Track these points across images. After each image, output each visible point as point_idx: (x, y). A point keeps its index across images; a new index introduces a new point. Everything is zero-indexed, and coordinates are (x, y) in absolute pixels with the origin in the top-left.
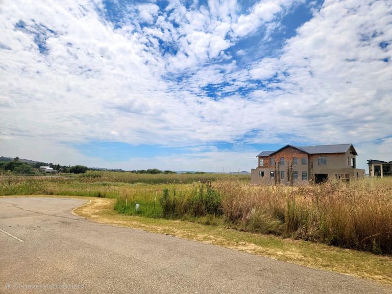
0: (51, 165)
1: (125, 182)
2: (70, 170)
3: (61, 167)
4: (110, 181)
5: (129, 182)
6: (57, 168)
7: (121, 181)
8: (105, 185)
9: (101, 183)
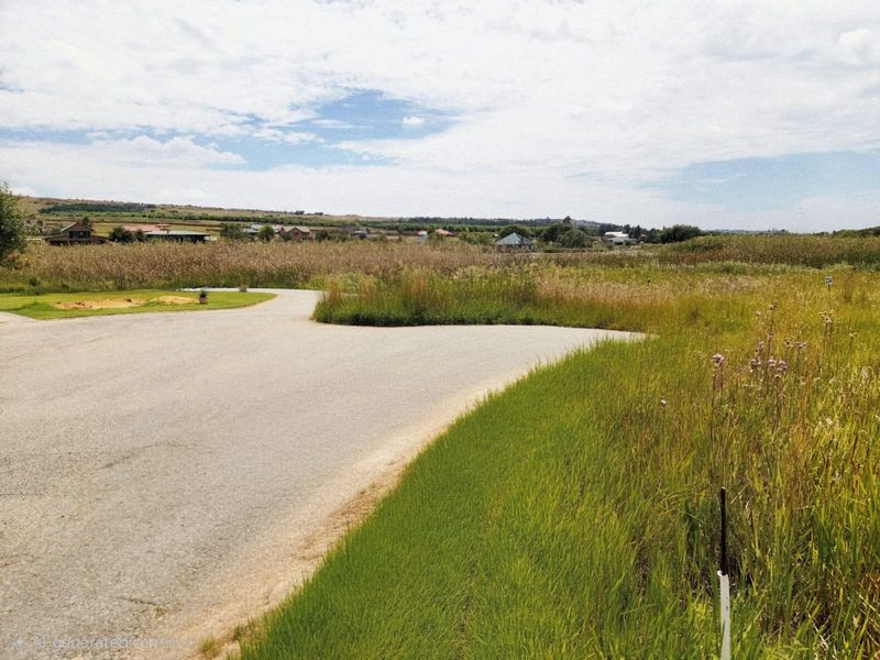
0: (627, 229)
1: (793, 261)
2: (662, 237)
3: (645, 231)
4: (745, 259)
5: (806, 263)
6: (635, 233)
7: (779, 259)
8: (728, 270)
9: (717, 265)
